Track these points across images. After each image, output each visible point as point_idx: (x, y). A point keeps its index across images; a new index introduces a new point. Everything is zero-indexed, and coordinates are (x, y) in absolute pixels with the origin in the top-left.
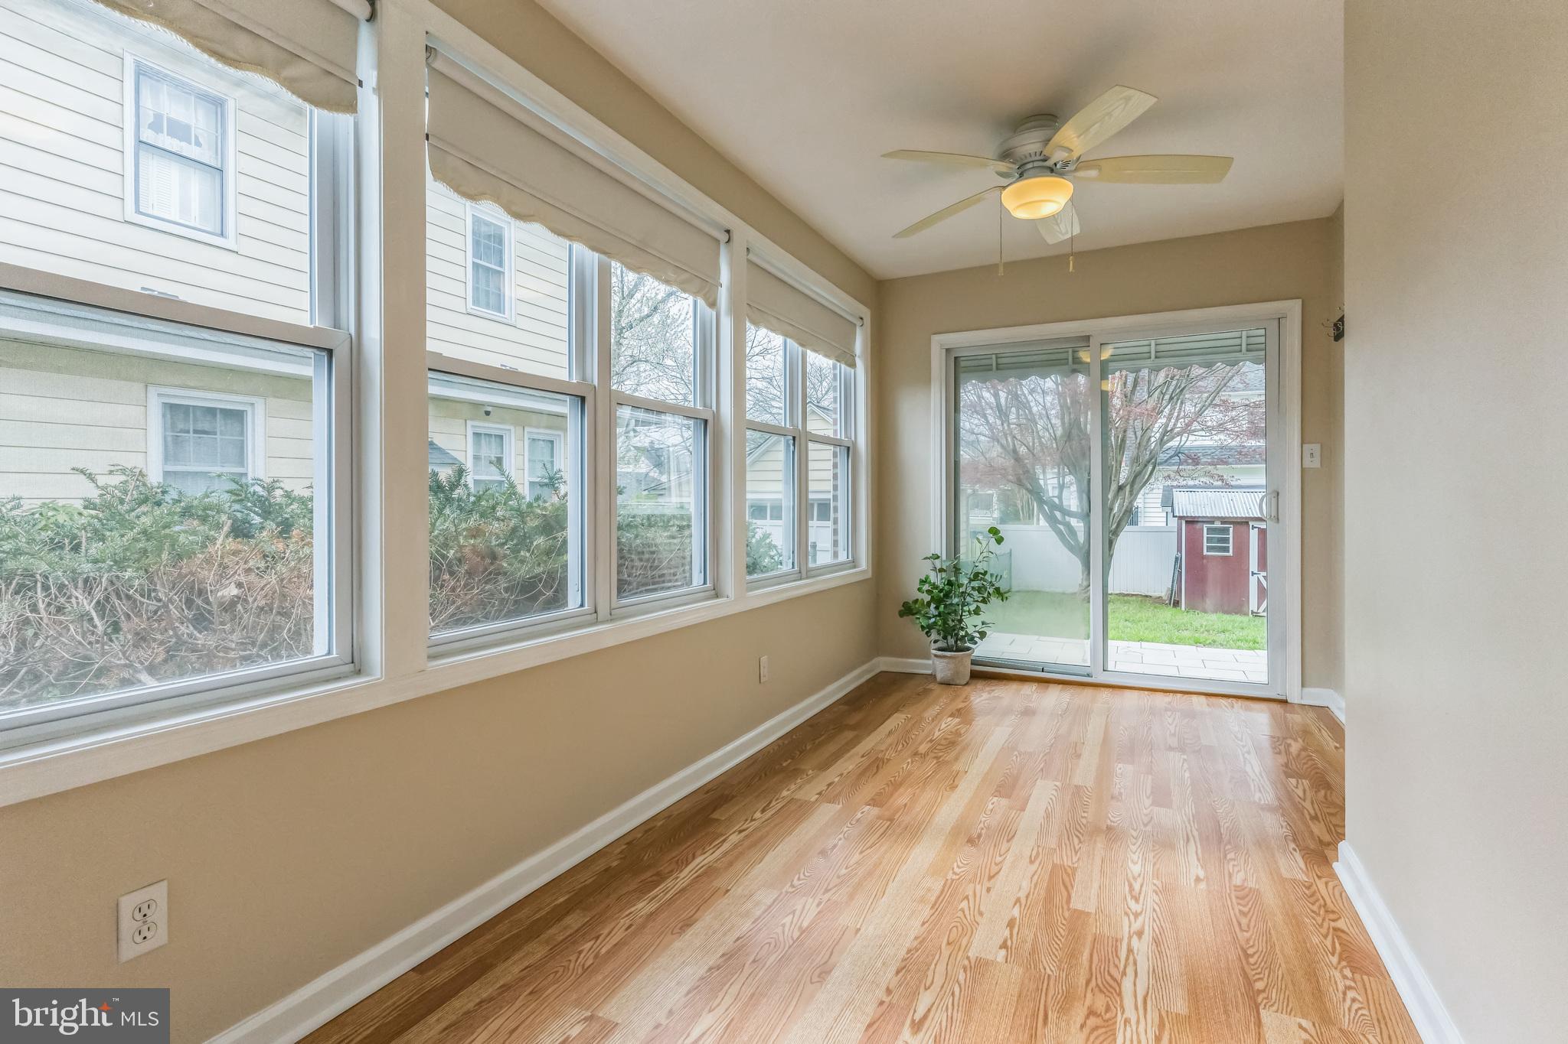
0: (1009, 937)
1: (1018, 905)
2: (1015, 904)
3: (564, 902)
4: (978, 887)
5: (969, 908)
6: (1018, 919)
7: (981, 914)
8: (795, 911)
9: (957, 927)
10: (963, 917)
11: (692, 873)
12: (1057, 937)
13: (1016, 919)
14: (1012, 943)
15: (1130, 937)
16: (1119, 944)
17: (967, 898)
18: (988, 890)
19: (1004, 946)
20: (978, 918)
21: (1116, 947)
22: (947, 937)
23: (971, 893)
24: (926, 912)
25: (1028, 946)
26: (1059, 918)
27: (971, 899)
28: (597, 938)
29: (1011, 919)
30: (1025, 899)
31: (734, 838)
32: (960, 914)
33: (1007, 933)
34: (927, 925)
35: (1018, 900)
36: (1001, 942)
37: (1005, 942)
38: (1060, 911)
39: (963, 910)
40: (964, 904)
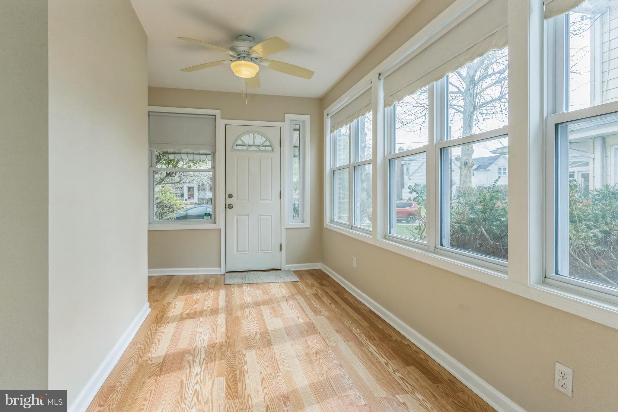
0: (245, 358)
1: (246, 371)
2: (247, 371)
3: (380, 327)
4: (266, 373)
5: (264, 363)
6: (244, 365)
7: (258, 362)
8: (317, 344)
9: (263, 356)
10: (264, 360)
11: (367, 344)
12: (228, 363)
13: (245, 365)
14: (242, 357)
15: (201, 372)
16: (205, 368)
17: (267, 367)
18: (261, 373)
19: (245, 355)
20: (258, 361)
21: (206, 367)
22: (264, 352)
23: (267, 369)
24: (277, 357)
25: (237, 358)
26: (229, 371)
27: (266, 368)
28: (352, 323)
29: (246, 364)
30: (244, 374)
31: (383, 361)
32: (265, 360)
33: (246, 359)
34: (273, 354)
35: (247, 372)
36: (246, 356)
37: (245, 356)
38: (229, 374)
39: (266, 362)
40: (266, 364)
